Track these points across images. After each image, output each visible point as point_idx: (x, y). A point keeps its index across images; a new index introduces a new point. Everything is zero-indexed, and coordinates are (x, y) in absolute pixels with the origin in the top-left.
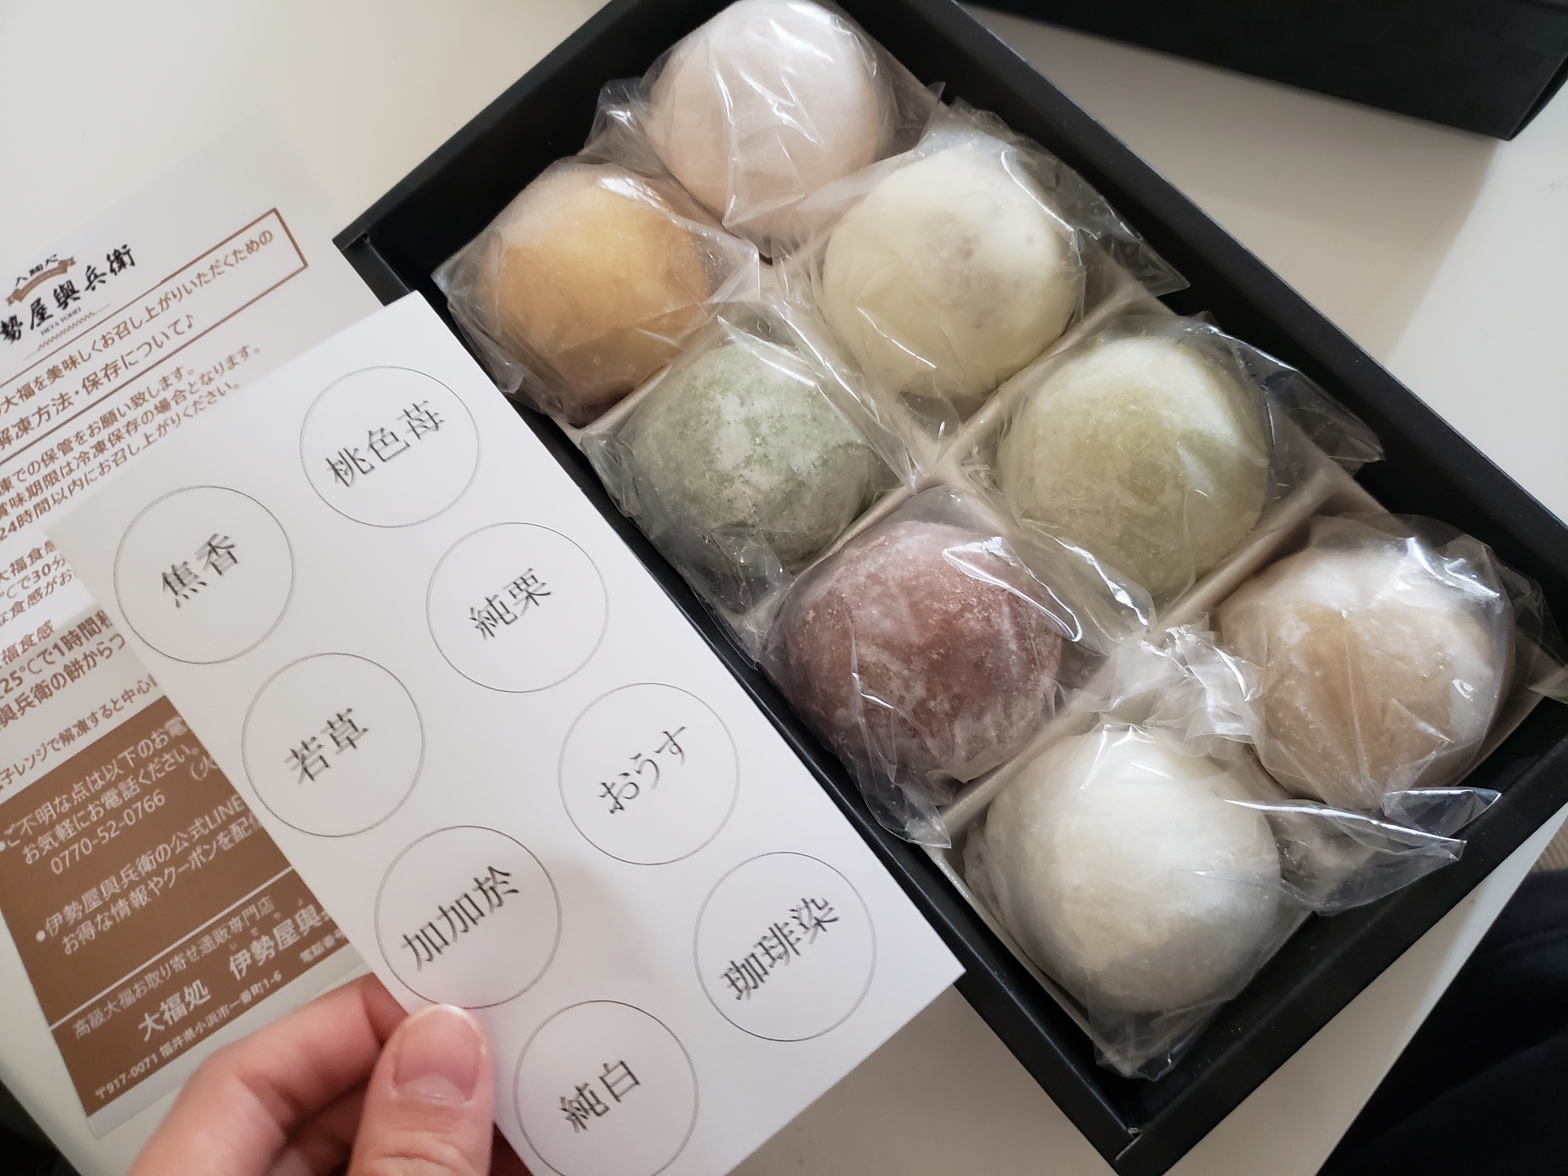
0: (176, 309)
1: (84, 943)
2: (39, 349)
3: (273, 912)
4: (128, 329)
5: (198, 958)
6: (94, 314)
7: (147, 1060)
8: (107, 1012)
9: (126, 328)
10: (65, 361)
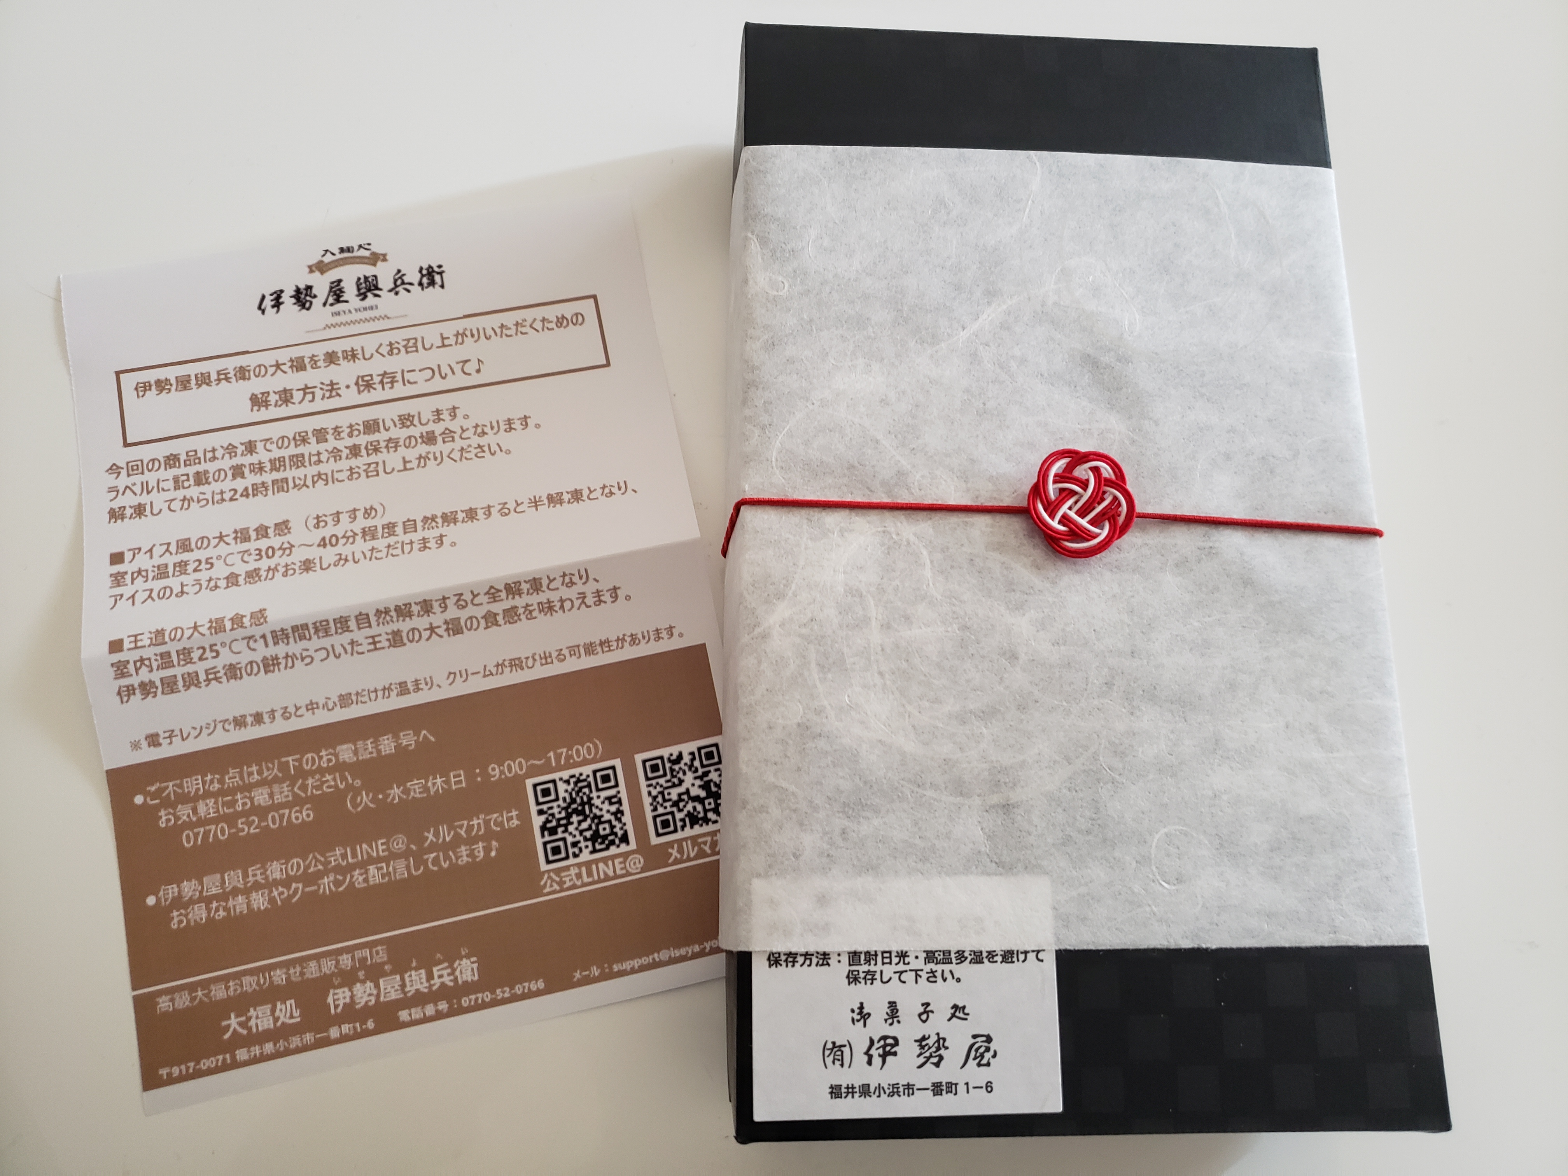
0: (469, 349)
1: (192, 923)
2: (325, 328)
3: (384, 963)
4: (416, 347)
5: (300, 979)
6: (388, 318)
7: (221, 1057)
8: (196, 997)
9: (415, 345)
10: (346, 351)
